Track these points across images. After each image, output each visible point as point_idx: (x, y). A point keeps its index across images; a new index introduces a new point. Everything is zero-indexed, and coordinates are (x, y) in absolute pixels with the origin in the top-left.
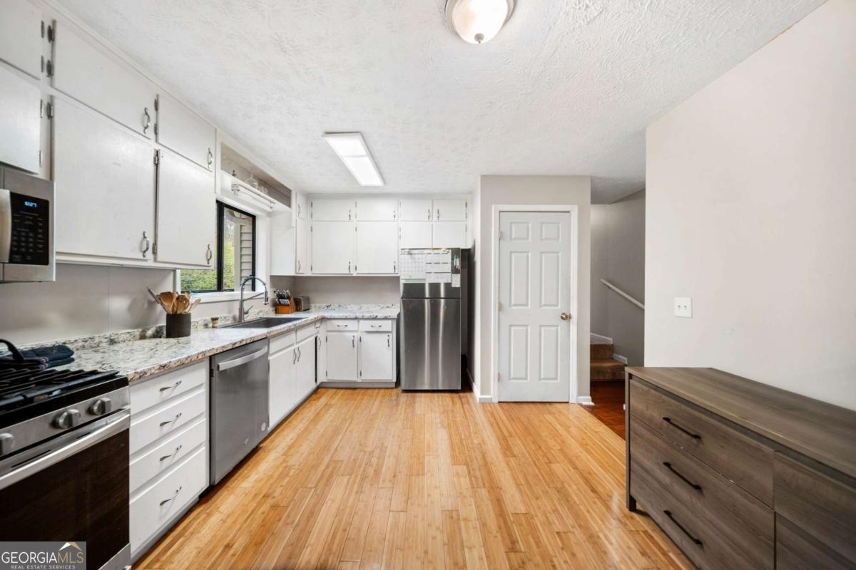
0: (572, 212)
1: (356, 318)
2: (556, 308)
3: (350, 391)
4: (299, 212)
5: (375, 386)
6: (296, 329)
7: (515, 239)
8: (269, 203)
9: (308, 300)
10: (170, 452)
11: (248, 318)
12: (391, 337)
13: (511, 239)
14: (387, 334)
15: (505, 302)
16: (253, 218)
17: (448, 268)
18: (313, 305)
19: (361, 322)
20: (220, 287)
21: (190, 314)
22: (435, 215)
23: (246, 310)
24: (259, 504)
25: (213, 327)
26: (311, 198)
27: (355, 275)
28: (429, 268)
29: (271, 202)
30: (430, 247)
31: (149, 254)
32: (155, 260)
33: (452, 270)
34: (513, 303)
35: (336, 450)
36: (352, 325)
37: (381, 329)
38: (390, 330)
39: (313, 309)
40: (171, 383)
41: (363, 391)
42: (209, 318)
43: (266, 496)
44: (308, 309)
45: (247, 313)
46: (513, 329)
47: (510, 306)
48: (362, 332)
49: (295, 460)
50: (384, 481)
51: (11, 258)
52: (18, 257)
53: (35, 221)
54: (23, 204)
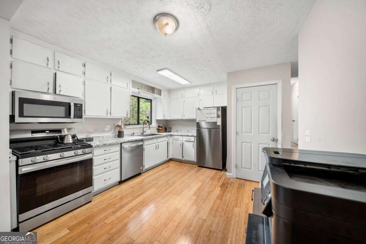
0: (278, 84)
1: (182, 136)
2: (268, 135)
3: (180, 163)
4: (165, 97)
5: (189, 162)
6: (157, 138)
7: (244, 100)
8: (152, 95)
9: (170, 128)
10: (108, 167)
11: (145, 134)
12: (194, 144)
13: (242, 101)
14: (193, 143)
15: (239, 131)
16: (151, 100)
17: (215, 115)
18: (172, 130)
19: (184, 137)
20: (138, 124)
21: (124, 131)
22: (215, 92)
23: (144, 131)
24: (130, 189)
25: (133, 136)
26: (169, 91)
27: (184, 119)
28: (208, 116)
29: (153, 95)
30: (213, 106)
31: (109, 114)
32: (111, 116)
33: (217, 116)
34: (243, 132)
35: (159, 180)
36: (181, 138)
37: (190, 140)
38: (194, 141)
39: (172, 131)
40: (108, 149)
41: (184, 163)
42: (132, 133)
43: (132, 187)
44: (171, 131)
45: (145, 132)
46: (243, 144)
47: (242, 133)
48: (184, 141)
49: (146, 180)
50: (165, 193)
51: (74, 118)
52: (76, 117)
53: (79, 109)
54: (77, 105)
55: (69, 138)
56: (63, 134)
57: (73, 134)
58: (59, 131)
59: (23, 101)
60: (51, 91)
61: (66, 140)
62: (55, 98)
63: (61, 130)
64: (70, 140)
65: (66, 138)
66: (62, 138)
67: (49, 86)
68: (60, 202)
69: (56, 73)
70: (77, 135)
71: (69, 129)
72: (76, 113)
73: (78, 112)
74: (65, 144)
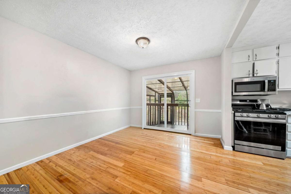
51: (268, 91)
52: (270, 90)
53: (273, 84)
54: (271, 82)
55: (264, 106)
56: (258, 103)
57: (266, 103)
58: (256, 101)
59: (237, 84)
60: (251, 75)
61: (261, 107)
62: (254, 79)
63: (257, 100)
64: (264, 108)
65: (261, 106)
66: (259, 106)
67: (250, 72)
68: (256, 145)
69: (254, 63)
70: (270, 105)
71: (263, 100)
72: (270, 88)
73: (271, 87)
74: (260, 109)
